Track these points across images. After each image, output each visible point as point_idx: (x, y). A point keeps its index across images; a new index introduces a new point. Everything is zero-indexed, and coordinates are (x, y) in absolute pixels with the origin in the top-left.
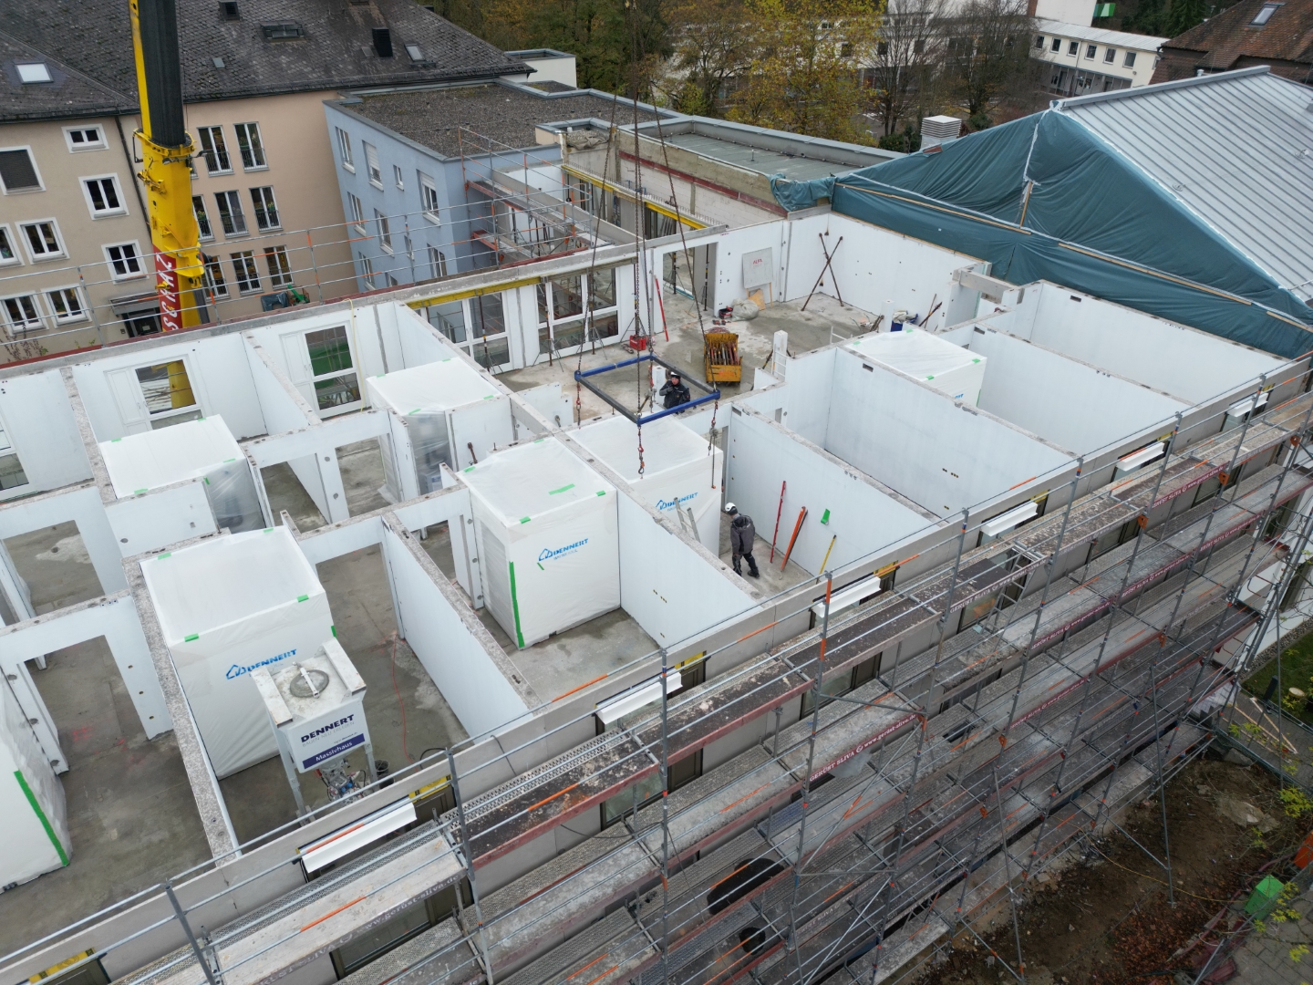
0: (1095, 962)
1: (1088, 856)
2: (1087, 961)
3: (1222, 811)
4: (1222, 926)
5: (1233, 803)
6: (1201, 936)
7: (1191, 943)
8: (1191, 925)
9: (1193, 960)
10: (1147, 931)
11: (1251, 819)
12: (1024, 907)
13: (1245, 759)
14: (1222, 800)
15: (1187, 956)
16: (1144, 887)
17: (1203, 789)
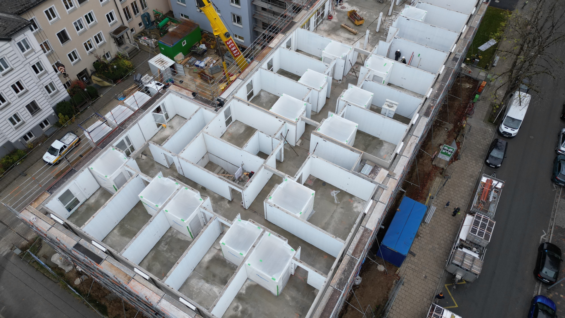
0: (454, 118)
1: (444, 102)
2: (453, 119)
3: (463, 87)
4: (470, 106)
5: (465, 85)
6: (468, 108)
7: (467, 110)
8: (465, 107)
9: (468, 112)
10: (459, 111)
11: (468, 86)
12: (438, 115)
13: (464, 76)
14: (463, 84)
15: (467, 112)
16: (456, 104)
17: (459, 84)
